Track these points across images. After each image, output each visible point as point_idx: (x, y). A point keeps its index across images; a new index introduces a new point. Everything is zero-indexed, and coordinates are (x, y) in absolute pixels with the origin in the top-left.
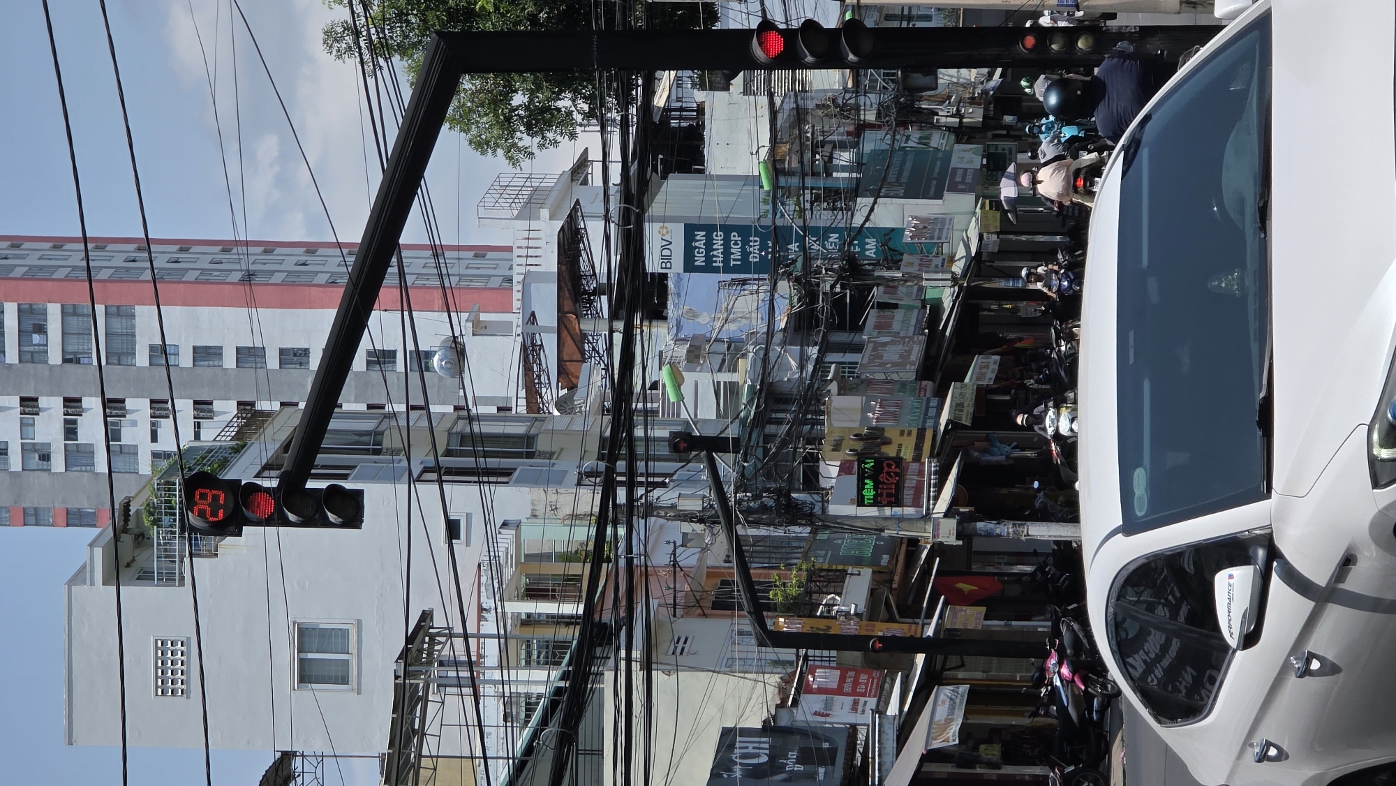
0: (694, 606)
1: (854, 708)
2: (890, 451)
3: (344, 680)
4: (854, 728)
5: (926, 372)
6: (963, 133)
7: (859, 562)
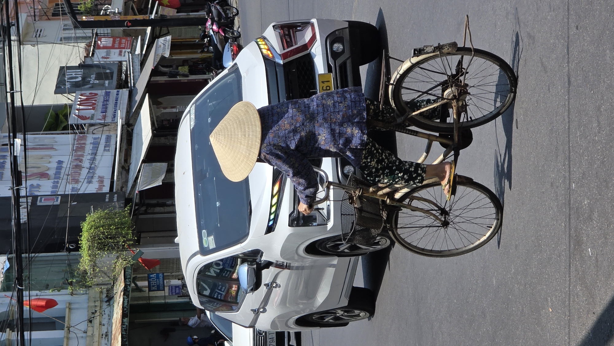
0: (43, 15)
1: (120, 54)
4: (120, 63)
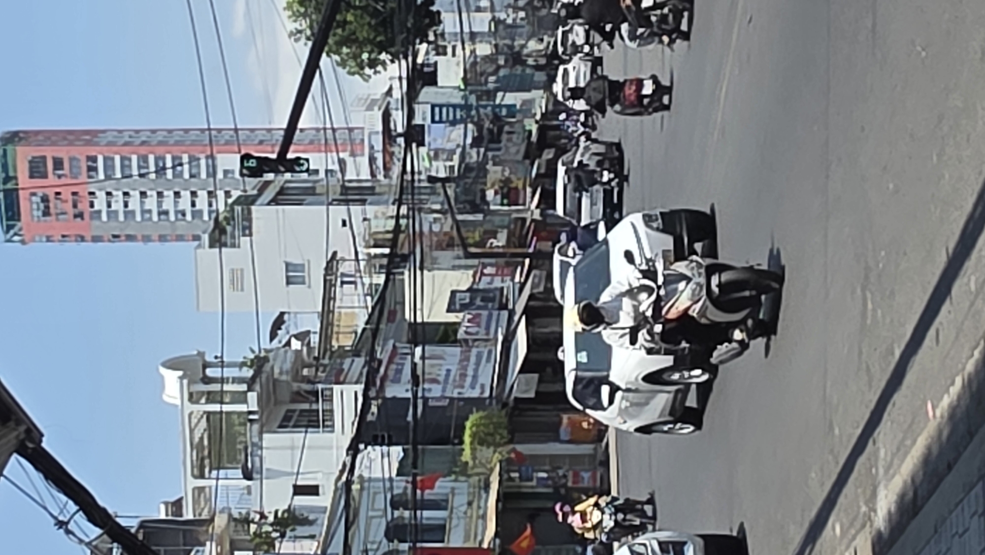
0: (439, 246)
1: (502, 281)
2: (513, 185)
3: (303, 283)
4: (502, 289)
5: (526, 156)
6: (538, 68)
7: (503, 227)
